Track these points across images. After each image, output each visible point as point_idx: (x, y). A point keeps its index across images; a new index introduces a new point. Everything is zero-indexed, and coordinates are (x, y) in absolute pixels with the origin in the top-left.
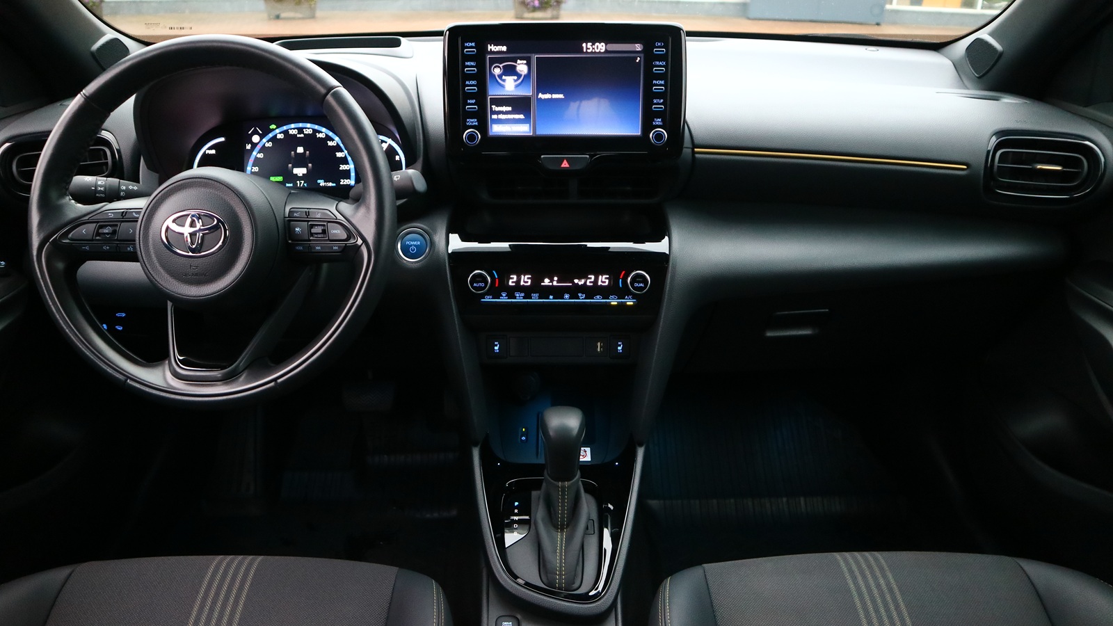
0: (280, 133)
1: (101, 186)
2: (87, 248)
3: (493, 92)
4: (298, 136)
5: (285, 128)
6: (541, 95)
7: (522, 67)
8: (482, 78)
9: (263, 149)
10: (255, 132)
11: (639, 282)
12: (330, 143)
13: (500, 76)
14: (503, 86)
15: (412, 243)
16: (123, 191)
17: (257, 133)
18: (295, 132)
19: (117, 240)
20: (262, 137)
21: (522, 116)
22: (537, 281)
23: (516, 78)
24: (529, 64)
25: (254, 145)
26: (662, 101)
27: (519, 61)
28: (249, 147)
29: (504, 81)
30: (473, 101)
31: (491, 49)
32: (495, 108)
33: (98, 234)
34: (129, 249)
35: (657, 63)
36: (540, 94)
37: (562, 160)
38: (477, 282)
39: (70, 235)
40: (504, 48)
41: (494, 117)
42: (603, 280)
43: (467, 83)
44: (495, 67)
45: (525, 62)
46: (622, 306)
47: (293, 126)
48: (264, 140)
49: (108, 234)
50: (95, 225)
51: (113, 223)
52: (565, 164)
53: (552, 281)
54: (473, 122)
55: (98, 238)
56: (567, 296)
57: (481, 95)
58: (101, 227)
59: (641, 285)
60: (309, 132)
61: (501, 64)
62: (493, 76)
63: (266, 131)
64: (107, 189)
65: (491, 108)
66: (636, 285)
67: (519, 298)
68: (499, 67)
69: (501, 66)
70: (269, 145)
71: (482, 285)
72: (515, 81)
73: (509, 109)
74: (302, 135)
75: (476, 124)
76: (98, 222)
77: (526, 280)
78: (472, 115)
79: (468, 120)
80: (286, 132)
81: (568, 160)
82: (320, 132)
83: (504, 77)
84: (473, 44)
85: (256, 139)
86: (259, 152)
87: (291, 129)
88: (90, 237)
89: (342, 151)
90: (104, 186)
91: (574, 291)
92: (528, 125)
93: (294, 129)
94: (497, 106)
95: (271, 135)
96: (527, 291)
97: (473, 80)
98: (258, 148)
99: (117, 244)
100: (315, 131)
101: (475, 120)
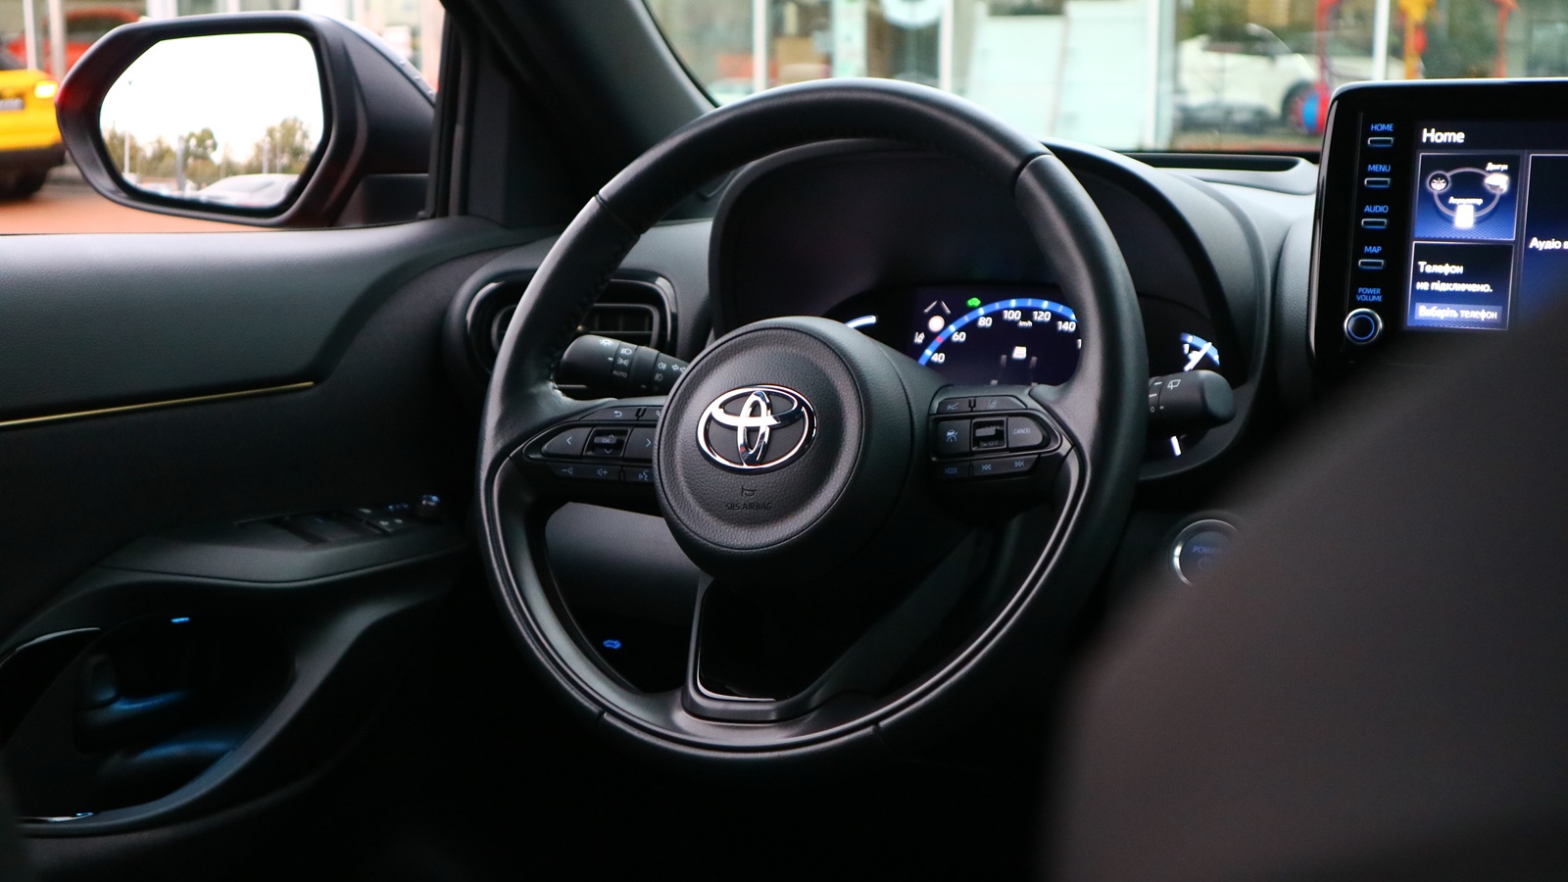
0: (986, 316)
2: (570, 471)
3: (1425, 232)
4: (1022, 324)
5: (997, 306)
6: (1535, 243)
7: (1497, 180)
8: (1402, 200)
9: (947, 347)
10: (938, 311)
13: (1444, 197)
14: (1449, 220)
15: (1205, 550)
17: (941, 313)
18: (1015, 316)
19: (624, 459)
20: (948, 321)
21: (1485, 288)
23: (1479, 202)
24: (1513, 173)
25: (930, 337)
27: (1490, 166)
28: (919, 339)
29: (1453, 207)
30: (1377, 250)
31: (1428, 139)
32: (1426, 267)
33: (592, 446)
34: (641, 477)
36: (1535, 240)
39: (546, 447)
40: (1459, 137)
41: (1423, 286)
43: (1368, 209)
44: (1435, 177)
45: (1505, 167)
47: (1013, 303)
48: (952, 328)
49: (607, 446)
50: (589, 429)
51: (619, 428)
54: (1374, 294)
55: (590, 453)
57: (1396, 239)
58: (600, 434)
60: (1045, 317)
61: (1448, 170)
62: (1427, 196)
63: (962, 309)
65: (1417, 267)
68: (1443, 177)
69: (1448, 175)
70: (960, 337)
72: (1478, 208)
73: (1459, 270)
74: (1030, 324)
75: (1379, 298)
76: (593, 426)
78: (1371, 278)
79: (1361, 290)
80: (997, 316)
82: (1065, 319)
83: (1452, 200)
84: (1389, 127)
85: (936, 324)
86: (938, 351)
87: (1009, 309)
88: (577, 451)
90: (630, 358)
92: (1500, 308)
93: (1015, 309)
94: (1431, 262)
95: (966, 319)
97: (1381, 204)
98: (938, 342)
99: (623, 466)
100: (1057, 317)
101: (1378, 291)
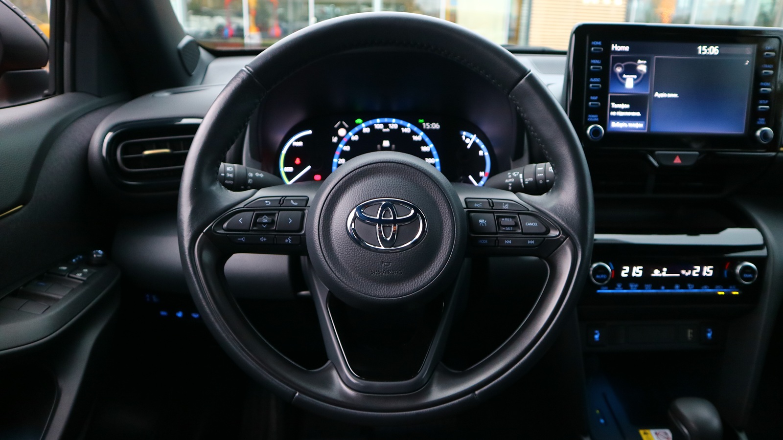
0: (366, 127)
1: (230, 173)
2: (243, 239)
3: (614, 91)
4: (384, 130)
5: (370, 122)
6: (657, 95)
7: (642, 67)
8: (606, 77)
9: (350, 142)
10: (342, 126)
11: (748, 273)
12: (415, 138)
13: (621, 75)
14: (623, 85)
16: (251, 178)
17: (344, 127)
18: (381, 126)
19: (275, 231)
20: (348, 130)
21: (638, 114)
22: (647, 272)
23: (635, 77)
24: (648, 65)
25: (340, 139)
26: (767, 102)
27: (639, 61)
28: (335, 140)
29: (625, 79)
30: (596, 98)
31: (614, 49)
32: (614, 105)
33: (255, 223)
34: (287, 241)
35: (766, 66)
36: (657, 93)
37: (674, 156)
38: (600, 274)
39: (225, 225)
40: (627, 48)
41: (613, 113)
42: (708, 271)
43: (592, 80)
44: (618, 66)
45: (645, 62)
46: (728, 296)
47: (378, 120)
48: (350, 134)
49: (265, 223)
50: (251, 213)
51: (270, 211)
52: (677, 161)
53: (661, 271)
54: (594, 117)
55: (255, 228)
56: (677, 287)
57: (602, 94)
58: (258, 216)
59: (750, 276)
60: (395, 126)
61: (622, 63)
62: (614, 74)
63: (352, 126)
64: (236, 176)
65: (611, 105)
66: (746, 276)
67: (634, 290)
68: (620, 66)
69: (623, 65)
70: (356, 138)
71: (603, 276)
72: (635, 80)
73: (627, 106)
74: (388, 130)
75: (599, 119)
76: (254, 211)
77: (638, 271)
78: (592, 111)
79: (590, 116)
80: (372, 127)
81: (681, 156)
82: (405, 127)
83: (624, 76)
84: (600, 43)
85: (342, 132)
86: (346, 144)
87: (377, 123)
88: (246, 228)
89: (426, 145)
90: (233, 172)
91: (684, 281)
92: (644, 122)
93: (380, 123)
94: (616, 103)
95: (357, 129)
96: (640, 282)
97: (597, 78)
98: (345, 141)
99: (275, 235)
100: (400, 126)
101: (596, 116)
